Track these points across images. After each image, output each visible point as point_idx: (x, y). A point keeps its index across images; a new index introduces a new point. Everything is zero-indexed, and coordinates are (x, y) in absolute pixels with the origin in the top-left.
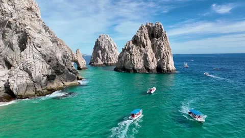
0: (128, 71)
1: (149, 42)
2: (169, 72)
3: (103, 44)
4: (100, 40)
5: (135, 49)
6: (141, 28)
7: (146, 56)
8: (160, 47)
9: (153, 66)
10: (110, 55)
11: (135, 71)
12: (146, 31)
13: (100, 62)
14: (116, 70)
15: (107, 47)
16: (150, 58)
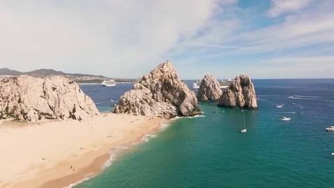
0: (226, 107)
1: (241, 89)
2: (252, 108)
3: (208, 83)
4: (205, 79)
5: (231, 93)
6: (236, 79)
7: (238, 98)
8: (247, 92)
9: (242, 104)
10: (214, 92)
11: (230, 107)
12: (239, 81)
13: (206, 98)
14: (218, 106)
15: (211, 86)
16: (241, 99)
